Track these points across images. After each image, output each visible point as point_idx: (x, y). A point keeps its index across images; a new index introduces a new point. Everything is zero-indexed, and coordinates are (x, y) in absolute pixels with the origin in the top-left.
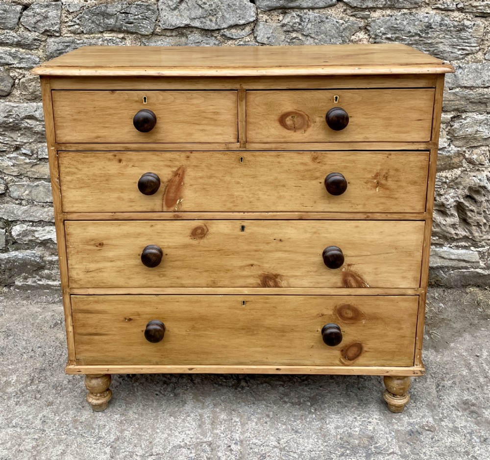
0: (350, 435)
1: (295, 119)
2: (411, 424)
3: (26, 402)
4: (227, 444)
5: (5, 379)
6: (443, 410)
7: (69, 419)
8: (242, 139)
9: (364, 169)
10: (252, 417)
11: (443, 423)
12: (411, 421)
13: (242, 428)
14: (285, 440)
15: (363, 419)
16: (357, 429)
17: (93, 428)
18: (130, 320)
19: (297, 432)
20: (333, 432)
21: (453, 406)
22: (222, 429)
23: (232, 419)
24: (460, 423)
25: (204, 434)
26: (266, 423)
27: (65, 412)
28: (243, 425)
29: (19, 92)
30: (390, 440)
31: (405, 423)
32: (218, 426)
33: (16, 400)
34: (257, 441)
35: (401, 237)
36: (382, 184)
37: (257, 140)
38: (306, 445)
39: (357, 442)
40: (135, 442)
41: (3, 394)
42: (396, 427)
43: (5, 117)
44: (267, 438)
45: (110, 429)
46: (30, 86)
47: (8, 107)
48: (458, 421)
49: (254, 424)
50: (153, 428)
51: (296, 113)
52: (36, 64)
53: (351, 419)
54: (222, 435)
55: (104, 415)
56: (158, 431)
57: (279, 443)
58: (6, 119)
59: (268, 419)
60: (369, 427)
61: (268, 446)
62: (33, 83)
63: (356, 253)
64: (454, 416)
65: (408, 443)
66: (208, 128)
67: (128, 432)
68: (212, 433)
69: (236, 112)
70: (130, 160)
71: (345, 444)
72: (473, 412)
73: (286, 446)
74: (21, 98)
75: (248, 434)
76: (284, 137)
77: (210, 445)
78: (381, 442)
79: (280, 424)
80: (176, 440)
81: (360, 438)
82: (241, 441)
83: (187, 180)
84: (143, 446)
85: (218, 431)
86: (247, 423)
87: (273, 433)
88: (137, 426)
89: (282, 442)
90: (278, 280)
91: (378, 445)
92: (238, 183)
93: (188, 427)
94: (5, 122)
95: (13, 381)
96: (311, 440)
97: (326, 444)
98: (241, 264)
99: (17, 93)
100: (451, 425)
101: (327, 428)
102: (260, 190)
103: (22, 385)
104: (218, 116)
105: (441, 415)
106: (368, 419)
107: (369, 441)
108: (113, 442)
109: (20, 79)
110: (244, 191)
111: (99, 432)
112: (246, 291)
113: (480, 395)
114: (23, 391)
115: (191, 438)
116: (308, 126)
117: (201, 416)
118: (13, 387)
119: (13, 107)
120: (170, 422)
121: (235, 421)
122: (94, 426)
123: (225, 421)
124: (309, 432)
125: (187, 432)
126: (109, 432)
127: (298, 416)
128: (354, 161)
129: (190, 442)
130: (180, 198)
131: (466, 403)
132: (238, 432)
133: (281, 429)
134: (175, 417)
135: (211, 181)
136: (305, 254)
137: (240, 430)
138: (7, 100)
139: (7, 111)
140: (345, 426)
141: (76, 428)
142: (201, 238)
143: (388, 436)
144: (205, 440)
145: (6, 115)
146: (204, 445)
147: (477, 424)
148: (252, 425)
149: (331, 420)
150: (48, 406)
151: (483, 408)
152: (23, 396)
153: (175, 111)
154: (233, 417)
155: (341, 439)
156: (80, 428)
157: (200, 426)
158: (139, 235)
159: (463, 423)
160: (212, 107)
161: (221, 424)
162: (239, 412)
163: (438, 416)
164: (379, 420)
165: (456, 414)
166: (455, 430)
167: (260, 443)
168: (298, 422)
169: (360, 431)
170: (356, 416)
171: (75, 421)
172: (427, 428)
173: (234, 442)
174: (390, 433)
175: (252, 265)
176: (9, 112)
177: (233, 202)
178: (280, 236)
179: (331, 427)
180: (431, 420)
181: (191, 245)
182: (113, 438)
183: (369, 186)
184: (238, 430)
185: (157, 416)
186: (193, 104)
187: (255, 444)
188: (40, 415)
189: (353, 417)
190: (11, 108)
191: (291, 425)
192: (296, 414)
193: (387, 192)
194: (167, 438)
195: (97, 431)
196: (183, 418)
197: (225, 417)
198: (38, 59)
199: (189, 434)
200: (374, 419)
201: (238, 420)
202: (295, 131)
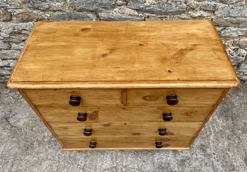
0: (162, 162)
1: (151, 98)
2: (182, 156)
3: (52, 146)
4: (121, 168)
5: (43, 134)
6: (194, 149)
7: (67, 156)
8: (124, 103)
9: (181, 111)
10: (129, 154)
11: (193, 156)
12: (183, 155)
13: (126, 160)
14: (140, 166)
15: (167, 155)
16: (164, 160)
17: (76, 160)
18: (83, 141)
19: (144, 161)
20: (156, 161)
21: (197, 147)
22: (119, 160)
23: (122, 156)
24: (199, 156)
25: (113, 163)
26: (134, 157)
27: (66, 152)
28: (126, 158)
29: (15, 18)
30: (175, 165)
31: (181, 156)
32: (118, 159)
33: (48, 146)
34: (131, 166)
35: (192, 126)
36: (188, 115)
37: (132, 104)
38: (147, 168)
39: (164, 165)
40: (91, 167)
41: (44, 142)
42: (177, 158)
43: (13, 30)
44: (134, 165)
45: (82, 161)
46: (19, 16)
47: (12, 26)
48: (198, 155)
49: (130, 158)
50: (97, 160)
51: (151, 96)
52: (19, 7)
53: (162, 154)
54: (119, 163)
55: (79, 153)
56: (98, 162)
57: (138, 167)
58: (14, 31)
59: (135, 155)
60: (168, 158)
61: (134, 168)
62: (21, 15)
63: (172, 129)
64: (197, 152)
65: (181, 166)
66: (107, 100)
67: (88, 162)
68: (116, 162)
69: (121, 95)
70: (71, 109)
71: (160, 167)
72: (203, 150)
73: (141, 168)
74: (17, 21)
75: (128, 163)
76: (145, 103)
77: (115, 168)
78: (172, 166)
79: (139, 158)
80: (104, 166)
81: (165, 163)
82: (126, 166)
83: (99, 113)
84: (93, 169)
85: (118, 161)
86: (128, 157)
87: (136, 162)
88: (91, 159)
89: (139, 166)
90: (140, 134)
91: (171, 167)
92: (123, 114)
93: (108, 160)
94: (13, 32)
95: (46, 135)
96: (149, 166)
97: (154, 167)
98: (125, 131)
99: (14, 18)
100: (196, 157)
101: (154, 159)
102: (133, 116)
103: (50, 138)
104: (112, 97)
105: (193, 152)
106: (168, 155)
107: (168, 165)
108: (83, 167)
109: (13, 13)
110: (126, 116)
111: (78, 162)
112: (127, 136)
113: (207, 141)
114: (50, 141)
115: (109, 165)
116: (157, 100)
117: (112, 154)
118: (46, 139)
119: (15, 26)
120: (102, 157)
121: (124, 157)
122: (76, 159)
123: (120, 156)
124: (148, 162)
125: (108, 162)
126: (81, 162)
127: (144, 153)
128: (177, 109)
129: (109, 167)
130: (97, 118)
131: (201, 145)
132: (125, 162)
133: (139, 161)
134: (103, 155)
135: (111, 114)
136: (151, 129)
137: (125, 161)
138: (11, 22)
139: (13, 27)
140: (160, 158)
141: (70, 160)
142: (108, 126)
143: (174, 163)
144: (114, 166)
145: (13, 29)
146: (114, 168)
147: (204, 155)
148: (129, 158)
149: (156, 155)
150: (60, 149)
151: (207, 148)
152: (51, 143)
153: (90, 95)
154: (123, 154)
155: (159, 164)
156: (71, 161)
157: (112, 159)
158: (81, 126)
159: (200, 156)
160: (108, 94)
161: (119, 158)
162: (125, 152)
163: (192, 152)
164: (172, 155)
165: (198, 151)
166: (197, 159)
167: (132, 167)
168: (145, 157)
169: (165, 160)
170: (164, 153)
171: (70, 156)
172: (187, 158)
173: (123, 167)
174: (175, 161)
175: (129, 131)
176: (14, 27)
177: (121, 119)
178: (141, 126)
179: (156, 159)
180: (189, 154)
181: (104, 128)
182: (83, 165)
183: (182, 115)
184: (124, 161)
185: (97, 154)
186: (99, 93)
187: (130, 168)
188: (57, 154)
189: (163, 154)
190: (14, 26)
191: (142, 158)
192: (144, 152)
193: (190, 116)
194: (101, 165)
195: (77, 161)
196: (106, 155)
197: (120, 155)
198: (19, 5)
199: (108, 163)
200: (170, 155)
201: (124, 156)
202: (150, 101)
